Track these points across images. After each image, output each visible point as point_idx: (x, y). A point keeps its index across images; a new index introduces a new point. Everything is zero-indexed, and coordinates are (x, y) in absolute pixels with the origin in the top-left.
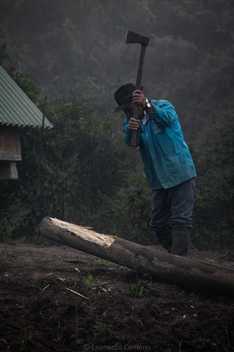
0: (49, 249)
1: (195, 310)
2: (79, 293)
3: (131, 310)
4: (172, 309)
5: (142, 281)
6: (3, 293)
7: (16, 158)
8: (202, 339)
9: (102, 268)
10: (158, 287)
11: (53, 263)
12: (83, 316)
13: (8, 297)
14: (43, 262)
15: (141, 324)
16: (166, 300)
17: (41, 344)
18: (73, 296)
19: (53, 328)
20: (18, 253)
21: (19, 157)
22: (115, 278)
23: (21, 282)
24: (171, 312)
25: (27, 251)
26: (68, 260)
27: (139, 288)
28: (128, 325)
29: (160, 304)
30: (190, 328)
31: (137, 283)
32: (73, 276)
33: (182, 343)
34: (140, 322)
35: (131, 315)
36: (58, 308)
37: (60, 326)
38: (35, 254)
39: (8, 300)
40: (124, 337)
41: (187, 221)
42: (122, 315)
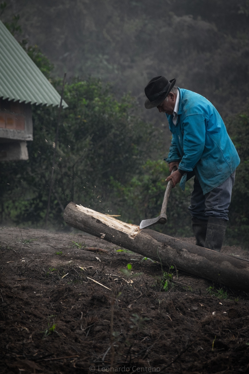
0: (66, 236)
1: (224, 307)
2: (101, 284)
3: (158, 304)
4: (200, 305)
5: (167, 274)
6: (19, 279)
7: (27, 138)
8: (234, 337)
9: (124, 258)
10: (184, 281)
11: (71, 250)
12: (107, 308)
13: (25, 284)
14: (61, 248)
15: (169, 319)
16: (193, 295)
17: (65, 335)
18: (95, 286)
19: (76, 319)
20: (33, 238)
21: (30, 137)
22: (138, 270)
23: (38, 269)
24: (199, 308)
25: (42, 237)
26: (87, 248)
27: (164, 281)
28: (156, 319)
29: (186, 299)
30: (221, 326)
31: (162, 276)
32: (93, 265)
33: (215, 342)
34: (168, 317)
35: (158, 309)
36: (80, 298)
37: (83, 317)
38: (51, 240)
39: (25, 287)
40: (153, 331)
41: (222, 213)
42: (149, 309)
